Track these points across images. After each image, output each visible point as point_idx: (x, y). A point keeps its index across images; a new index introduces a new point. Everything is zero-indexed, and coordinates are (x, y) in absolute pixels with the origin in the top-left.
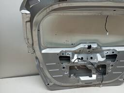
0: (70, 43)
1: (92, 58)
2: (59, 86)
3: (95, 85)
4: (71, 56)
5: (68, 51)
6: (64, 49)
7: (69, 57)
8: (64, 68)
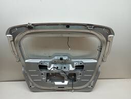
0: (47, 55)
1: (65, 68)
2: (39, 88)
3: (68, 90)
4: (48, 65)
5: (46, 62)
6: (43, 60)
7: (47, 66)
8: (42, 74)
